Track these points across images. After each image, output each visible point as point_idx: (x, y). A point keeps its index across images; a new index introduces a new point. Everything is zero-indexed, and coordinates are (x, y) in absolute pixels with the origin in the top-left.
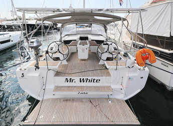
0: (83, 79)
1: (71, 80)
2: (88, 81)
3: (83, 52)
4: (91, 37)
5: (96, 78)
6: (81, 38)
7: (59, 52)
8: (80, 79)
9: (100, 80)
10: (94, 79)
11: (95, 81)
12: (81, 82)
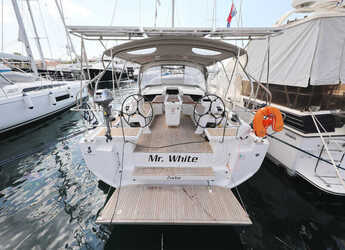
0: (174, 156)
1: (158, 159)
2: (181, 159)
3: (173, 113)
4: (183, 90)
5: (192, 155)
6: (169, 92)
7: (139, 113)
8: (170, 157)
9: (197, 159)
10: (189, 157)
11: (191, 159)
12: (170, 161)
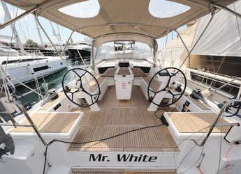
0: (124, 156)
2: (134, 158)
3: (124, 87)
4: (133, 63)
5: (149, 154)
6: (121, 65)
7: (83, 90)
8: (119, 156)
9: (156, 158)
10: (145, 156)
11: (147, 159)
12: (119, 160)
